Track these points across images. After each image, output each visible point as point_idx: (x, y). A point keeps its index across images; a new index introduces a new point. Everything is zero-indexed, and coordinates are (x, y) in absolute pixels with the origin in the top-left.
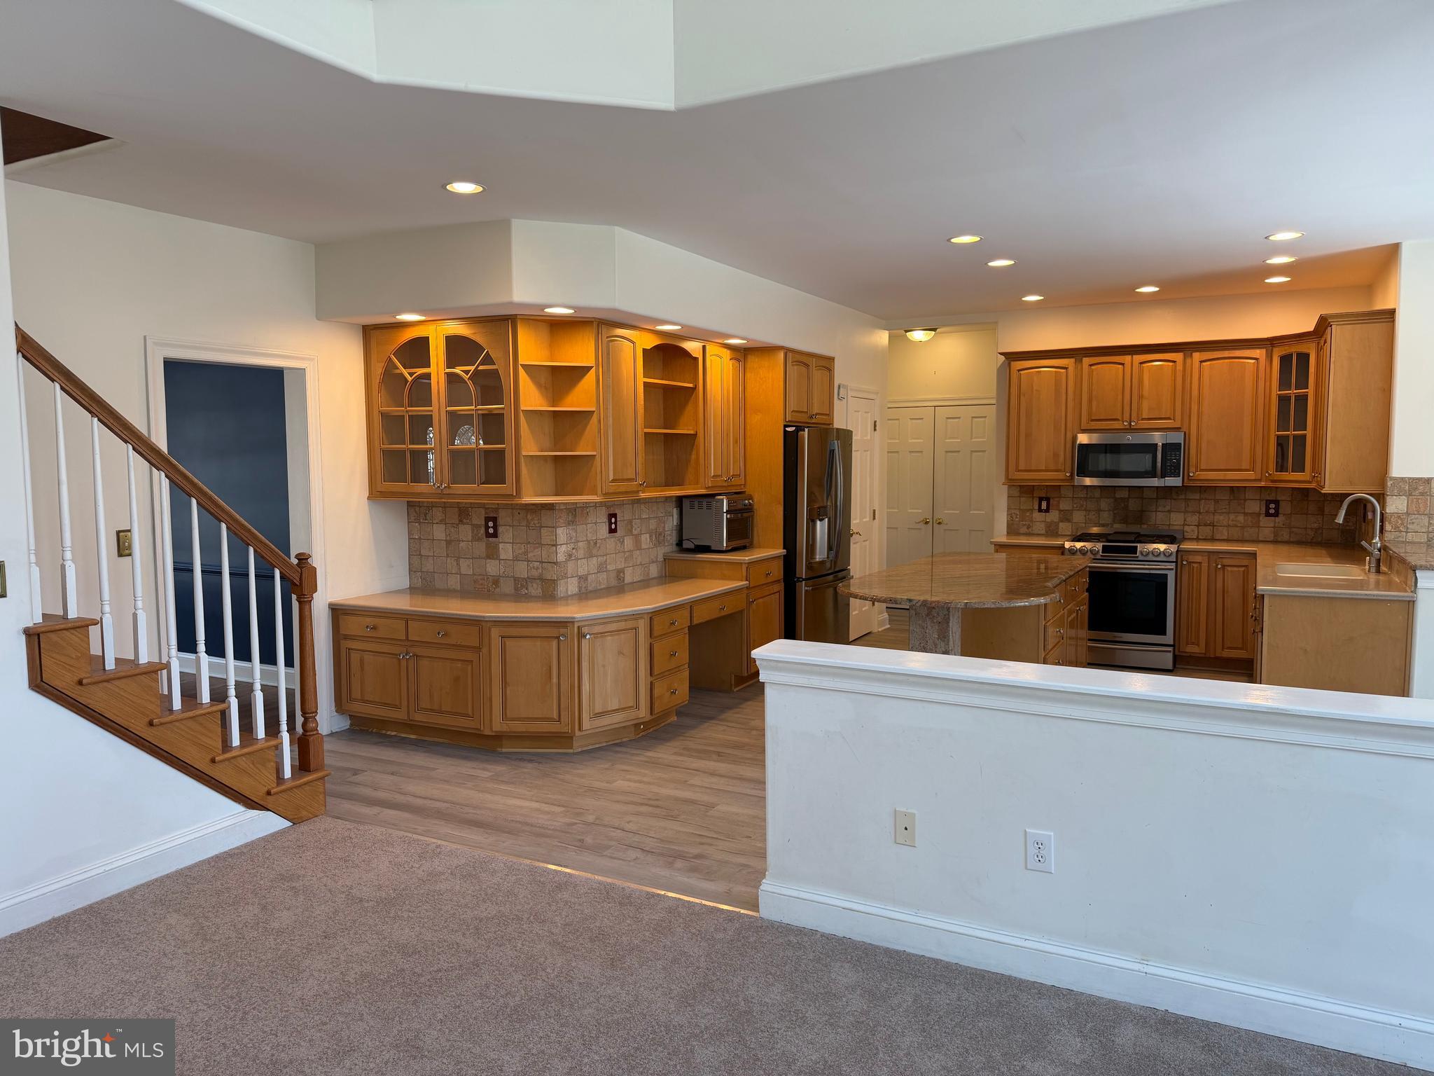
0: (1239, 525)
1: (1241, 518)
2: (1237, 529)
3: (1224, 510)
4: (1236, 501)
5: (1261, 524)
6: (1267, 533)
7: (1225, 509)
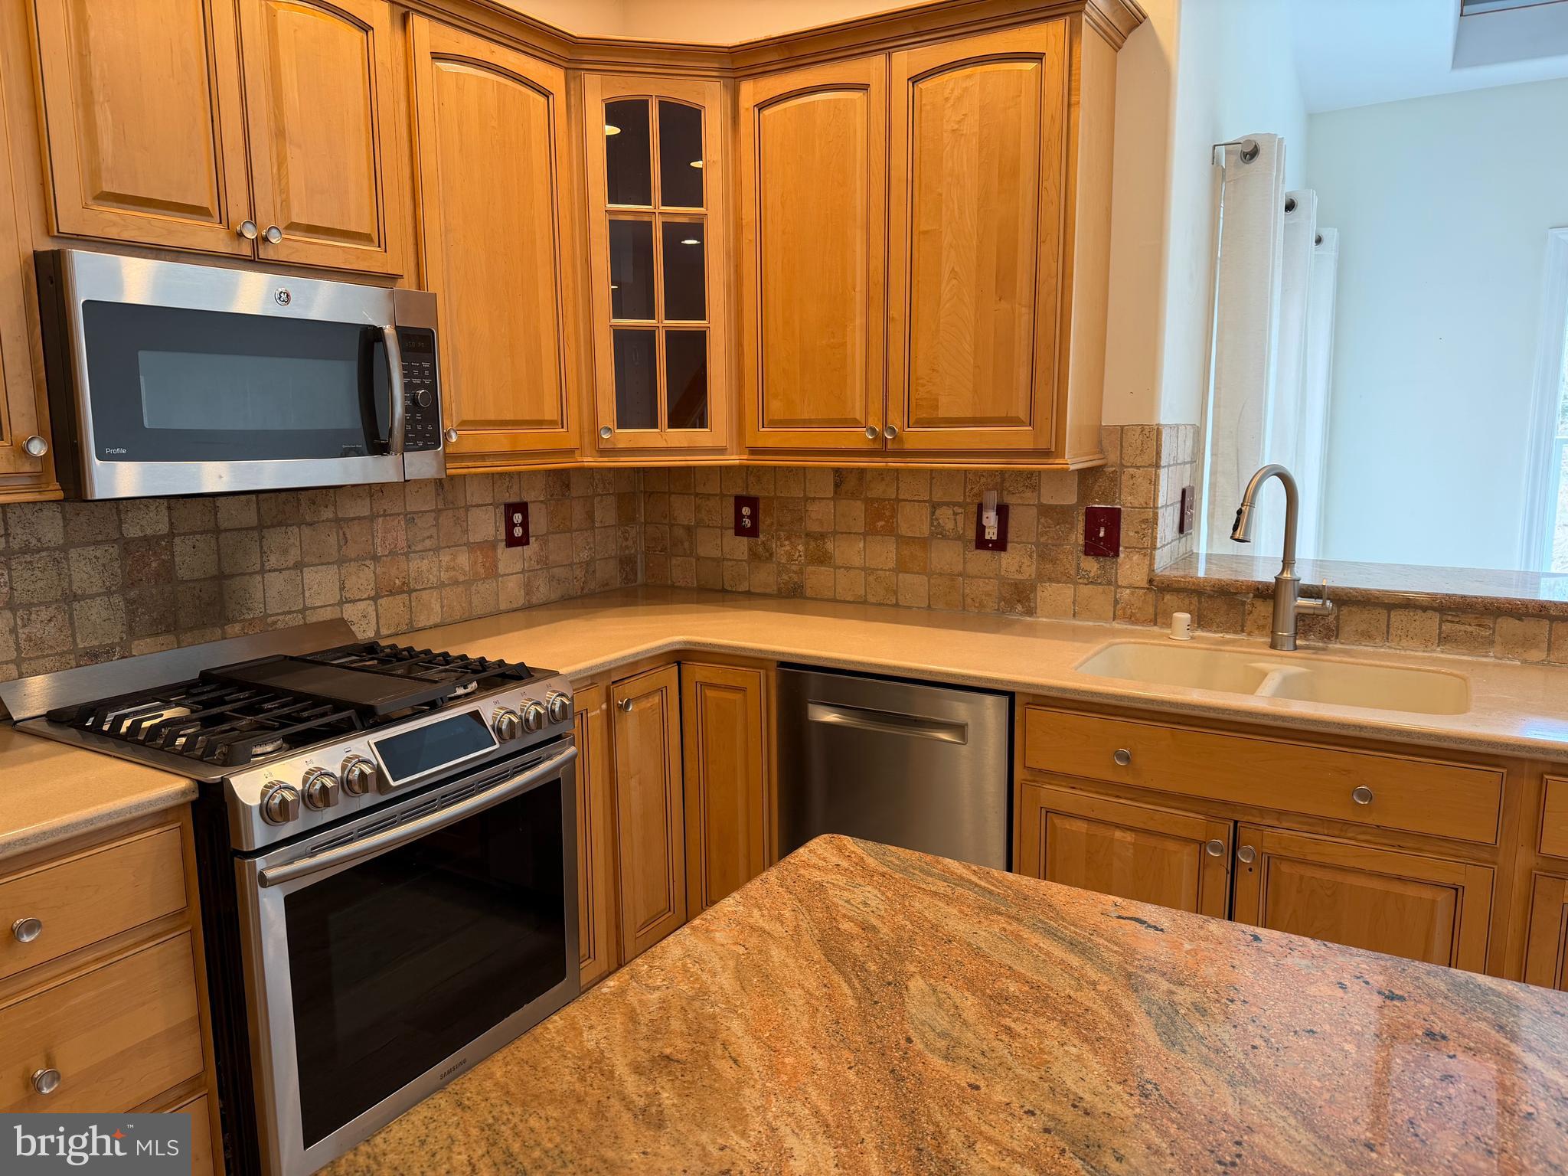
0: (461, 579)
1: (463, 559)
2: (460, 589)
3: (428, 543)
4: (450, 513)
5: (502, 569)
6: (511, 590)
7: (431, 537)
